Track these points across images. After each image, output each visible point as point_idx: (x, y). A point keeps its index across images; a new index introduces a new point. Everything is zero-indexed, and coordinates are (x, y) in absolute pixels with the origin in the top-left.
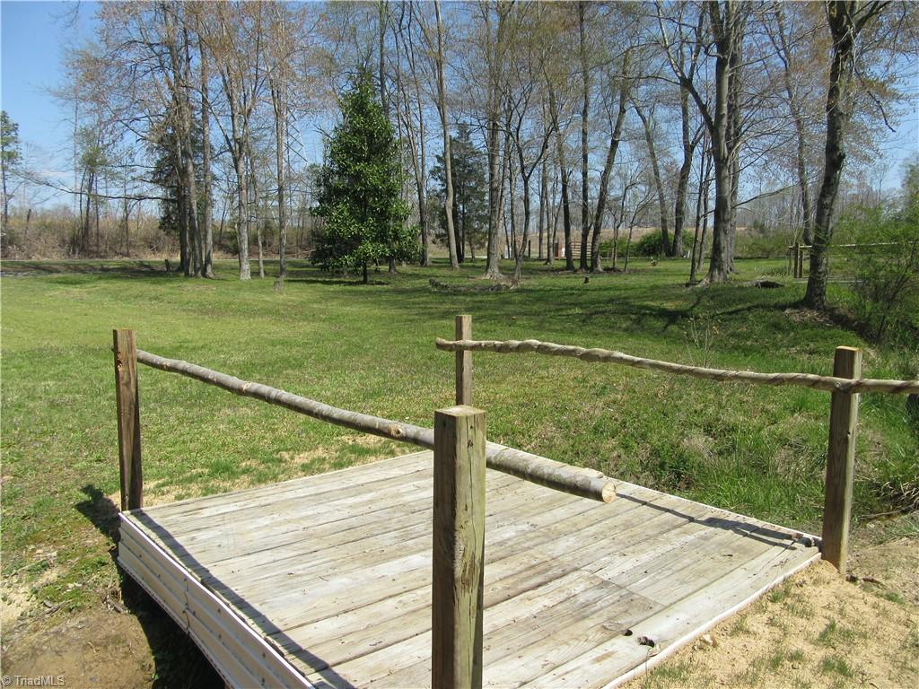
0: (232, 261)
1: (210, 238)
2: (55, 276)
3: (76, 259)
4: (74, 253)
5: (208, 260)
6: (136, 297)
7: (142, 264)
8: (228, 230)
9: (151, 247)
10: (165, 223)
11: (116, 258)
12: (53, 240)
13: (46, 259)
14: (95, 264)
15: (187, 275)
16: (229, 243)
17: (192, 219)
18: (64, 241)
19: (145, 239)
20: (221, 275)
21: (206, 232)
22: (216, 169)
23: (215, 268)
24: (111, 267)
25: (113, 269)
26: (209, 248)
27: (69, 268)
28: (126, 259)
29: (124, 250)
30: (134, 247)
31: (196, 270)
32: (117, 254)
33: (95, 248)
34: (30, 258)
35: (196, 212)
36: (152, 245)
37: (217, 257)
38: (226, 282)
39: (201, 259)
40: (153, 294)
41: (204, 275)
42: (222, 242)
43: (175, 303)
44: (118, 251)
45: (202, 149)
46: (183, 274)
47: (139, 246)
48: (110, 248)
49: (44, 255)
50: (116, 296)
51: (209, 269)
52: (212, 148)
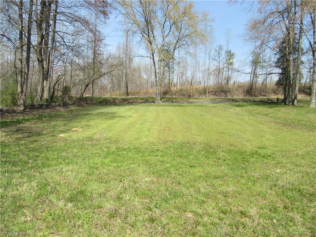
0: (307, 98)
1: (297, 88)
2: (237, 103)
3: (247, 97)
4: (247, 95)
5: (296, 98)
6: (257, 114)
7: (269, 99)
8: (308, 85)
9: (274, 93)
10: (279, 83)
11: (261, 97)
12: (241, 91)
13: (238, 97)
14: (252, 99)
15: (285, 104)
16: (308, 91)
17: (290, 80)
18: (244, 91)
19: (273, 90)
20: (301, 104)
21: (296, 86)
22: (304, 58)
23: (298, 101)
24: (257, 100)
25: (257, 101)
26: (296, 92)
27: (243, 100)
28: (264, 97)
29: (264, 94)
30: (268, 93)
31: (289, 102)
32: (262, 95)
33: (254, 93)
34: (233, 97)
35: (292, 77)
36: (275, 92)
37: (300, 97)
38: (303, 108)
39: (292, 97)
40: (265, 113)
41: (293, 104)
42: (305, 91)
43: (273, 118)
44: (262, 94)
45: (298, 51)
46: (283, 104)
47: (270, 92)
48: (259, 93)
49: (237, 96)
50: (250, 113)
51: (295, 102)
52: (302, 49)
